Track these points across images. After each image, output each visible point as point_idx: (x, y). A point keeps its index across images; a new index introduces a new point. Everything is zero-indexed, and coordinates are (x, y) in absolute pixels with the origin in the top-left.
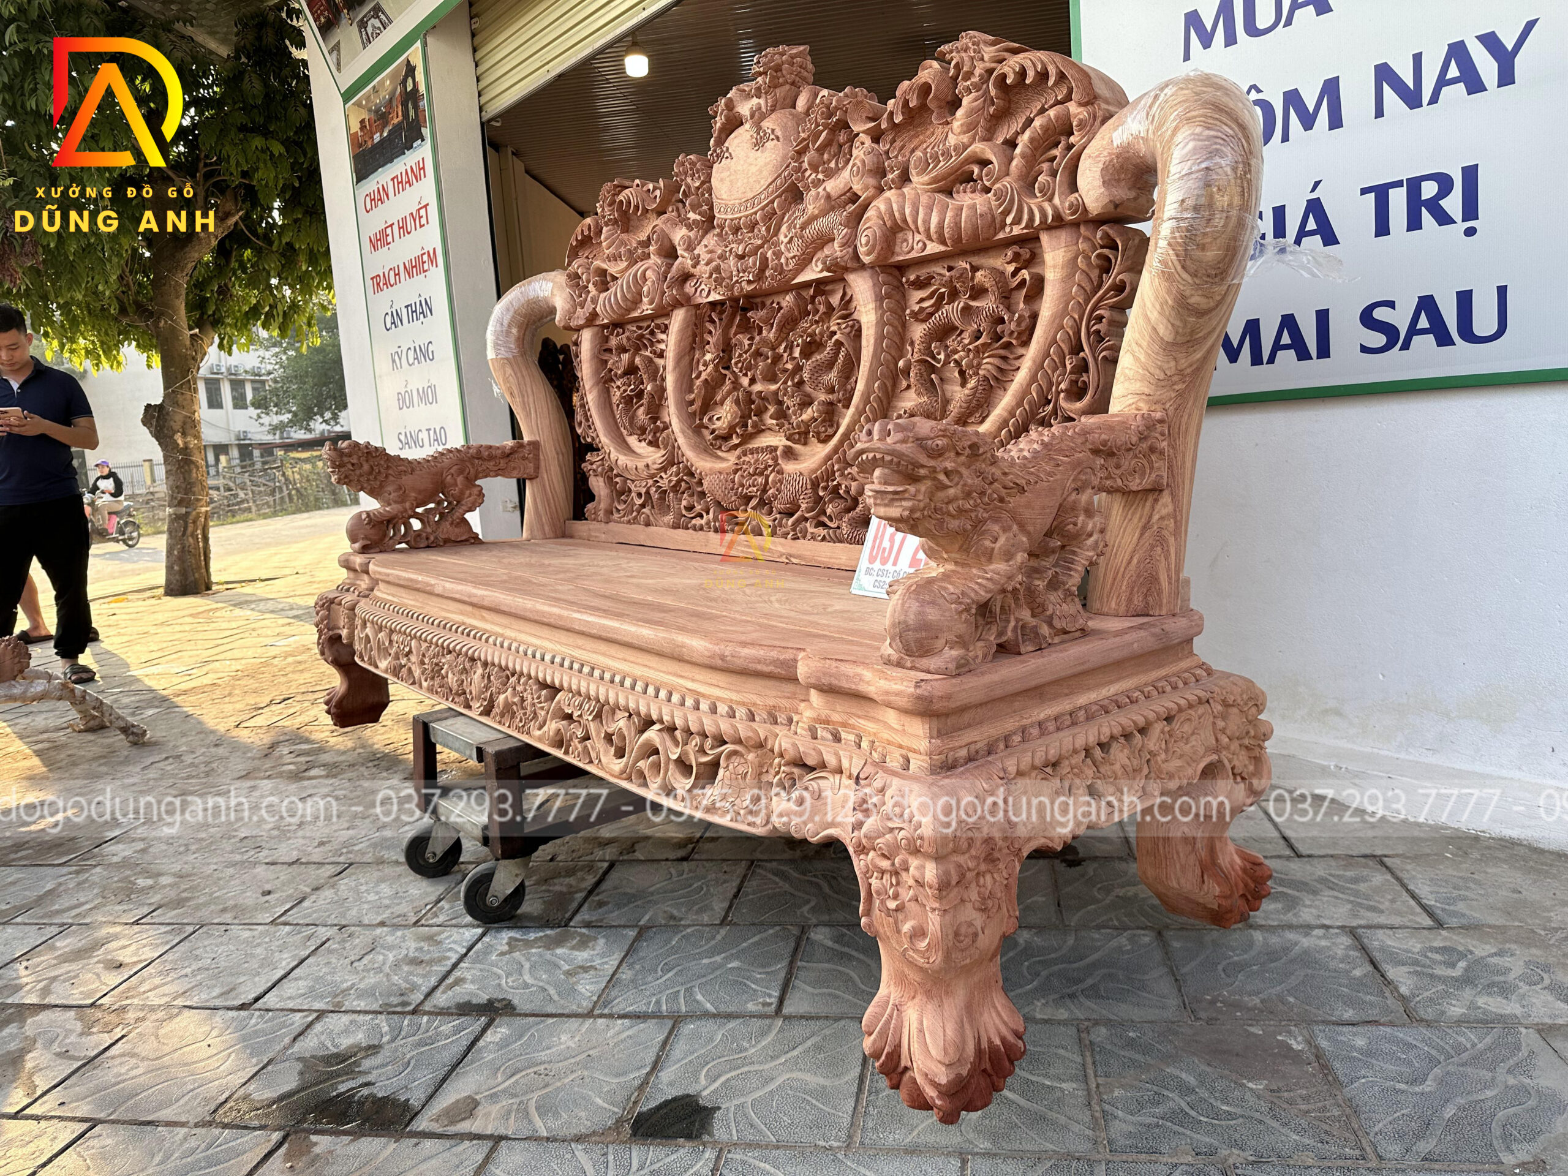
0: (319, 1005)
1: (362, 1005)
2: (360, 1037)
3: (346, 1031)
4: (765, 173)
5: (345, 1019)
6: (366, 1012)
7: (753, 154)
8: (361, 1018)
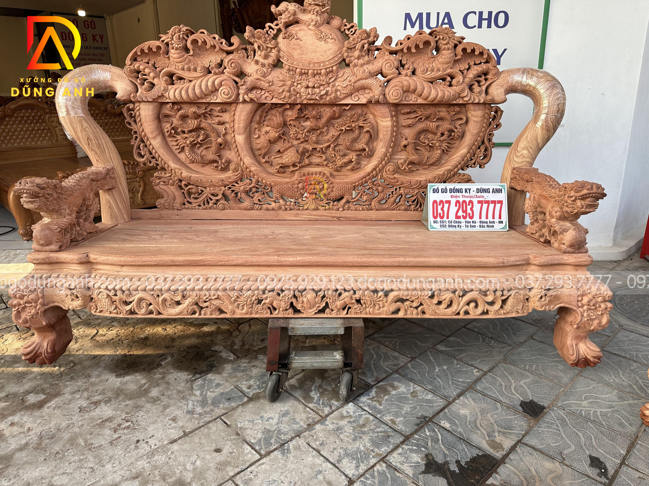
4: (329, 53)
7: (317, 42)
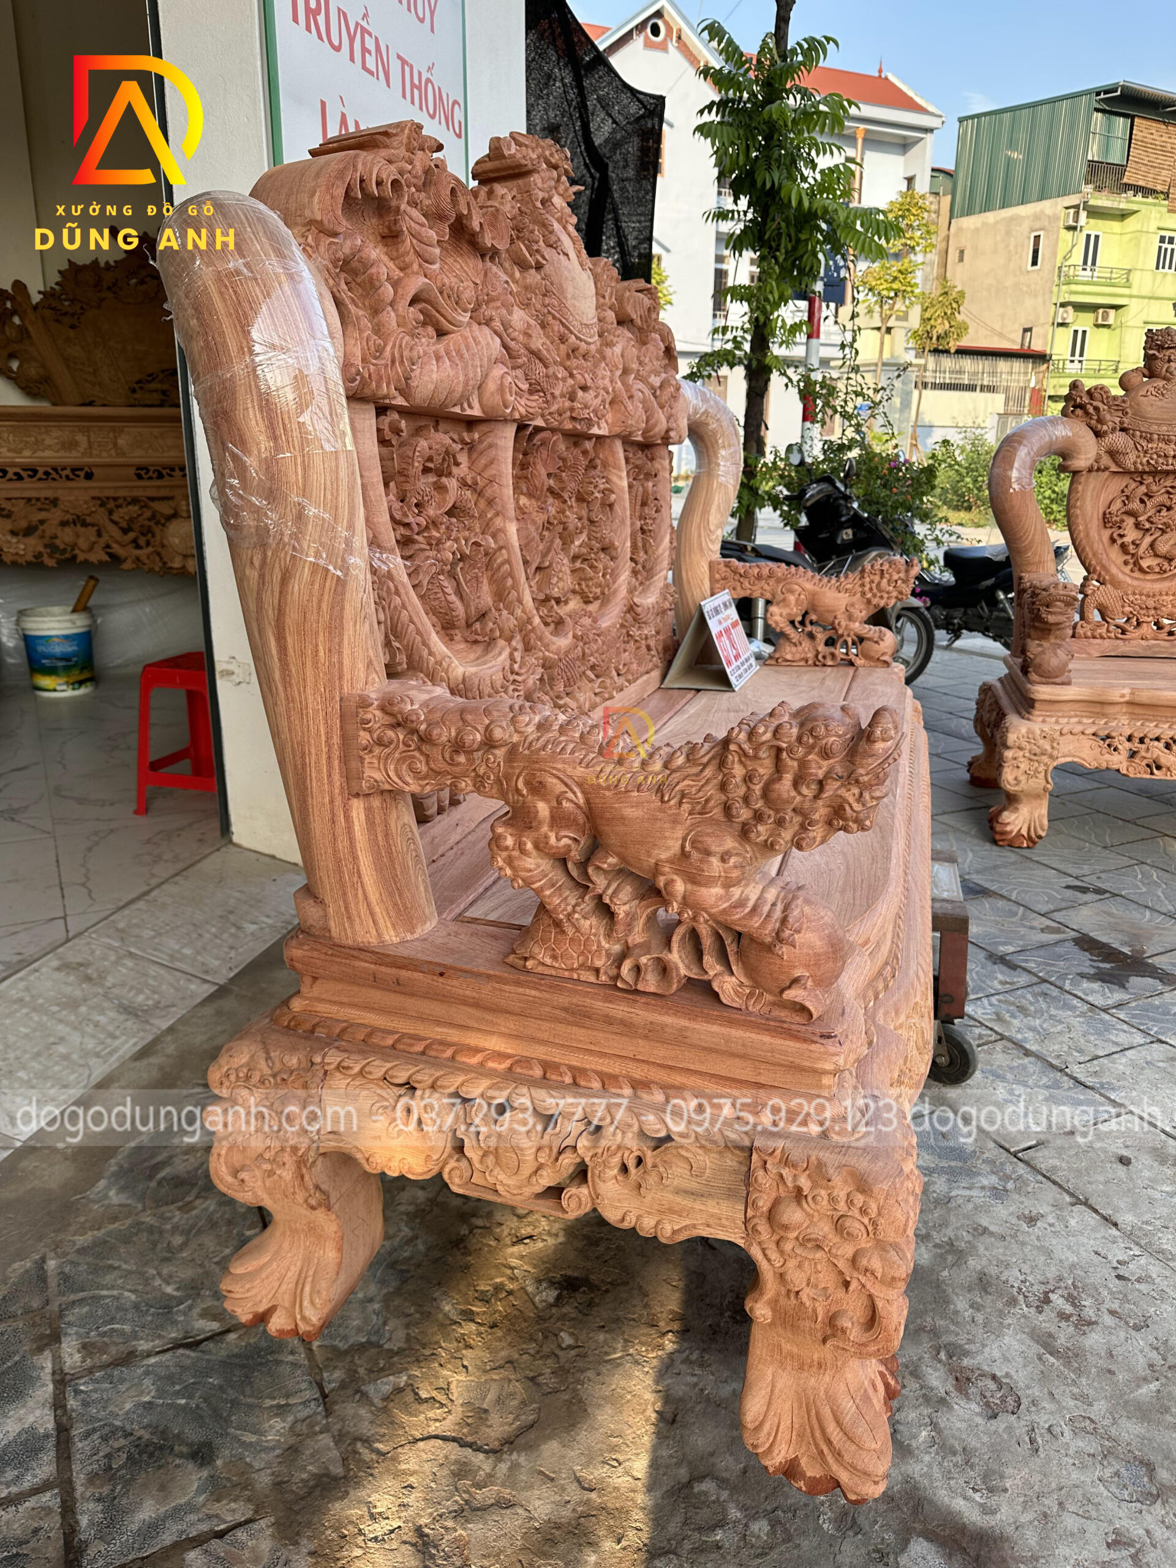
0: (1107, 1017)
1: (1075, 1002)
2: (1086, 984)
3: (1093, 992)
5: (1090, 999)
6: (1076, 996)
8: (1080, 994)
